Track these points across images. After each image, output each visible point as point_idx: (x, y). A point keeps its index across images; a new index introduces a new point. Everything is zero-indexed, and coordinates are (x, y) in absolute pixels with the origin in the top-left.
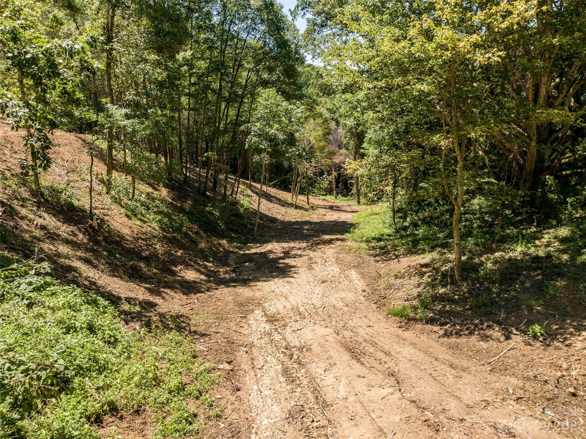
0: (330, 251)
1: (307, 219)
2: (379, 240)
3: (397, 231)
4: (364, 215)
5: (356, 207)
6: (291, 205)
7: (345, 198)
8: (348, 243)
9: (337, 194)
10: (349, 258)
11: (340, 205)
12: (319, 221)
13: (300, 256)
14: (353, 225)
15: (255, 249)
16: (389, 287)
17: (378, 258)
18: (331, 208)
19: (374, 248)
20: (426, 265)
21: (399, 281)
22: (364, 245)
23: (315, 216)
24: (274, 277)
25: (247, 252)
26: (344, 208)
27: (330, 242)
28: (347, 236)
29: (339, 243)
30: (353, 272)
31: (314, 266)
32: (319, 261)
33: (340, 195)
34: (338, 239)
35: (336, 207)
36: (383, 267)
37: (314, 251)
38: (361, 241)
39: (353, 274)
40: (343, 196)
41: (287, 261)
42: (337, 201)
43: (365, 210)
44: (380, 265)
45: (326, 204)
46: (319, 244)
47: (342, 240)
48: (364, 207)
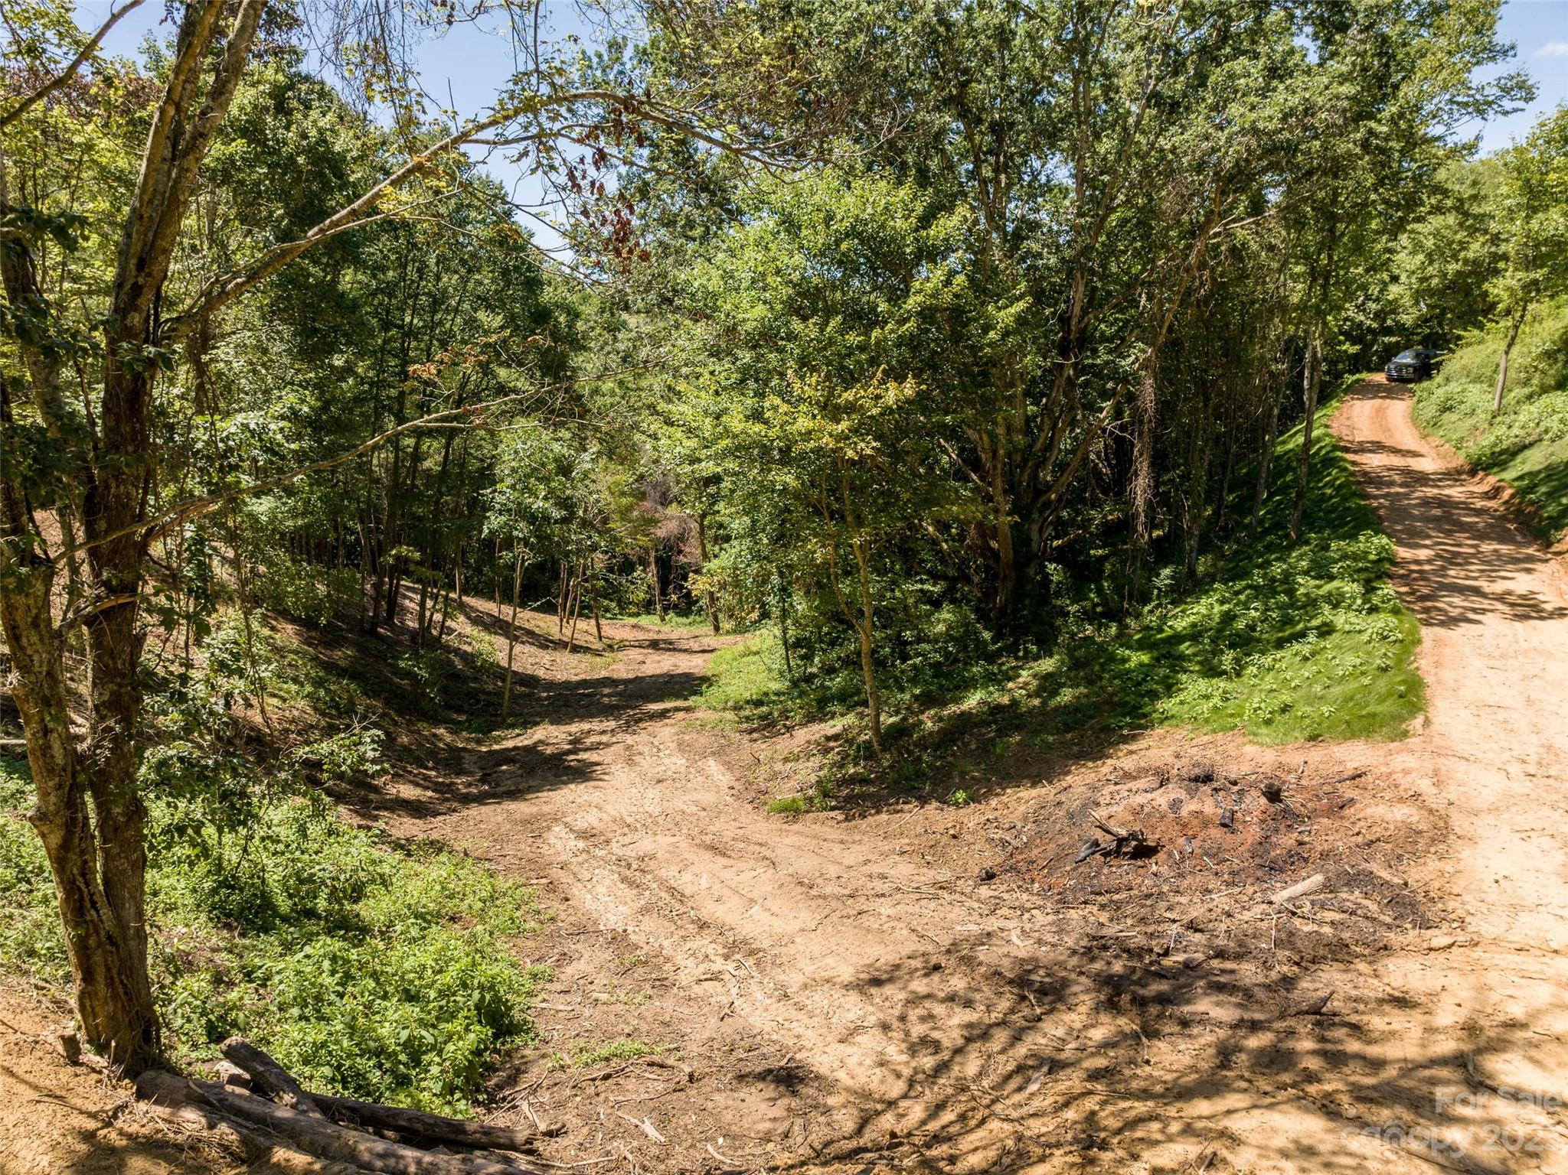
0: (664, 732)
1: (604, 674)
2: (758, 703)
3: (795, 684)
4: (729, 657)
5: (711, 641)
6: (560, 645)
7: (684, 620)
8: (700, 714)
9: (666, 609)
10: (702, 740)
11: (674, 636)
12: (631, 676)
13: (608, 745)
14: (705, 679)
15: (512, 740)
16: (774, 776)
17: (755, 735)
18: (654, 645)
19: (748, 719)
20: (836, 737)
21: (789, 765)
22: (730, 715)
23: (619, 666)
24: (565, 783)
25: (496, 747)
26: (684, 645)
27: (663, 714)
28: (693, 700)
29: (681, 715)
30: (711, 762)
31: (637, 759)
32: (646, 750)
33: (671, 614)
34: (677, 709)
35: (665, 641)
36: (763, 749)
37: (634, 733)
38: (724, 709)
39: (712, 766)
40: (678, 615)
41: (583, 756)
42: (666, 628)
43: (730, 645)
44: (760, 745)
45: (641, 636)
46: (640, 720)
47: (687, 710)
48: (730, 638)
